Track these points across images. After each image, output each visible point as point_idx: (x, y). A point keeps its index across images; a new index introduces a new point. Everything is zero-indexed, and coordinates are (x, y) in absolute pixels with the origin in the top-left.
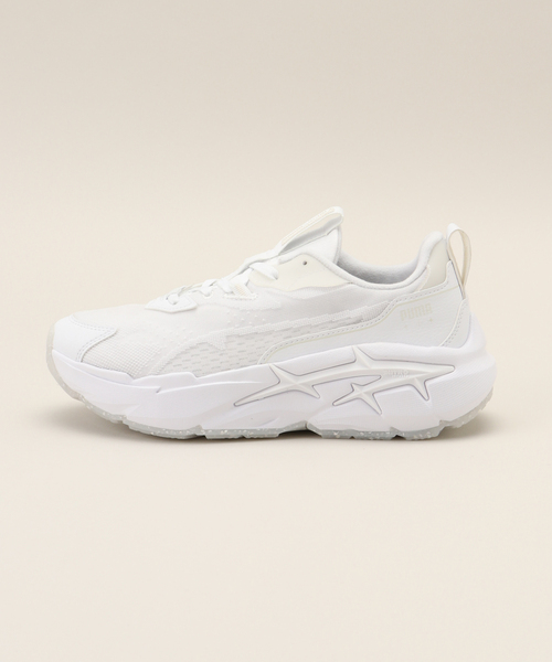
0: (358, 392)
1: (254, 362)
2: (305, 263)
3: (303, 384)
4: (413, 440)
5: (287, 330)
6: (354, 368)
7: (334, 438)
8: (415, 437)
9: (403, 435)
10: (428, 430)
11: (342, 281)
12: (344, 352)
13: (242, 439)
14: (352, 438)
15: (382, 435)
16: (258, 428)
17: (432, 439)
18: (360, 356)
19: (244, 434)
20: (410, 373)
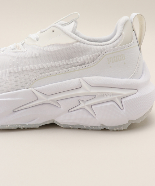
0: (82, 105)
1: (23, 87)
2: (53, 31)
3: (51, 100)
4: (114, 131)
5: (42, 69)
6: (81, 91)
7: (70, 128)
8: (115, 129)
9: (108, 128)
10: (122, 125)
11: (73, 41)
12: (74, 82)
13: (18, 129)
14: (79, 129)
15: (96, 128)
16: (27, 124)
17: (124, 130)
18: (84, 84)
19: (19, 126)
20: (113, 94)
